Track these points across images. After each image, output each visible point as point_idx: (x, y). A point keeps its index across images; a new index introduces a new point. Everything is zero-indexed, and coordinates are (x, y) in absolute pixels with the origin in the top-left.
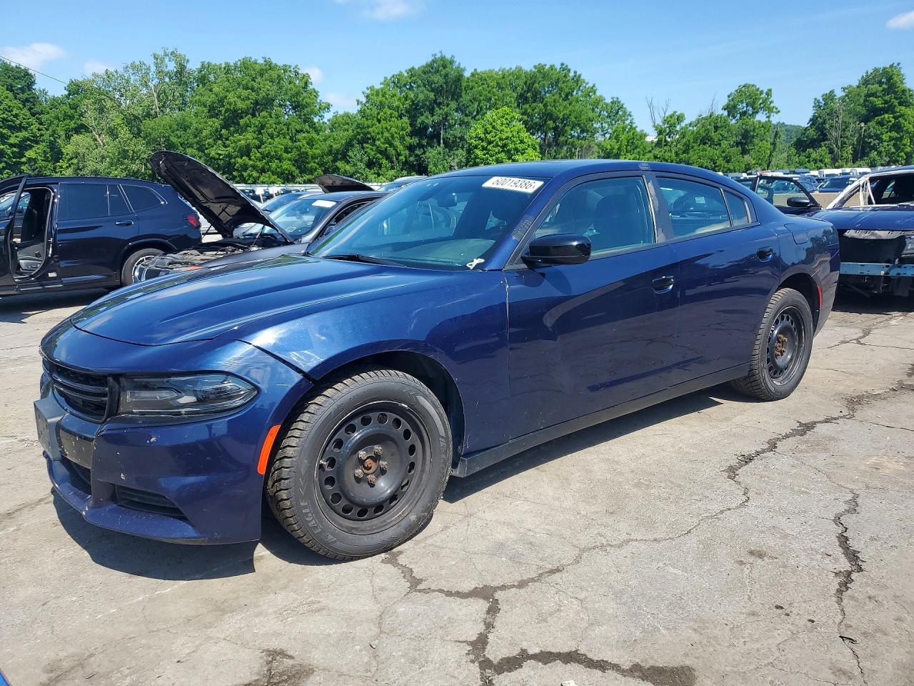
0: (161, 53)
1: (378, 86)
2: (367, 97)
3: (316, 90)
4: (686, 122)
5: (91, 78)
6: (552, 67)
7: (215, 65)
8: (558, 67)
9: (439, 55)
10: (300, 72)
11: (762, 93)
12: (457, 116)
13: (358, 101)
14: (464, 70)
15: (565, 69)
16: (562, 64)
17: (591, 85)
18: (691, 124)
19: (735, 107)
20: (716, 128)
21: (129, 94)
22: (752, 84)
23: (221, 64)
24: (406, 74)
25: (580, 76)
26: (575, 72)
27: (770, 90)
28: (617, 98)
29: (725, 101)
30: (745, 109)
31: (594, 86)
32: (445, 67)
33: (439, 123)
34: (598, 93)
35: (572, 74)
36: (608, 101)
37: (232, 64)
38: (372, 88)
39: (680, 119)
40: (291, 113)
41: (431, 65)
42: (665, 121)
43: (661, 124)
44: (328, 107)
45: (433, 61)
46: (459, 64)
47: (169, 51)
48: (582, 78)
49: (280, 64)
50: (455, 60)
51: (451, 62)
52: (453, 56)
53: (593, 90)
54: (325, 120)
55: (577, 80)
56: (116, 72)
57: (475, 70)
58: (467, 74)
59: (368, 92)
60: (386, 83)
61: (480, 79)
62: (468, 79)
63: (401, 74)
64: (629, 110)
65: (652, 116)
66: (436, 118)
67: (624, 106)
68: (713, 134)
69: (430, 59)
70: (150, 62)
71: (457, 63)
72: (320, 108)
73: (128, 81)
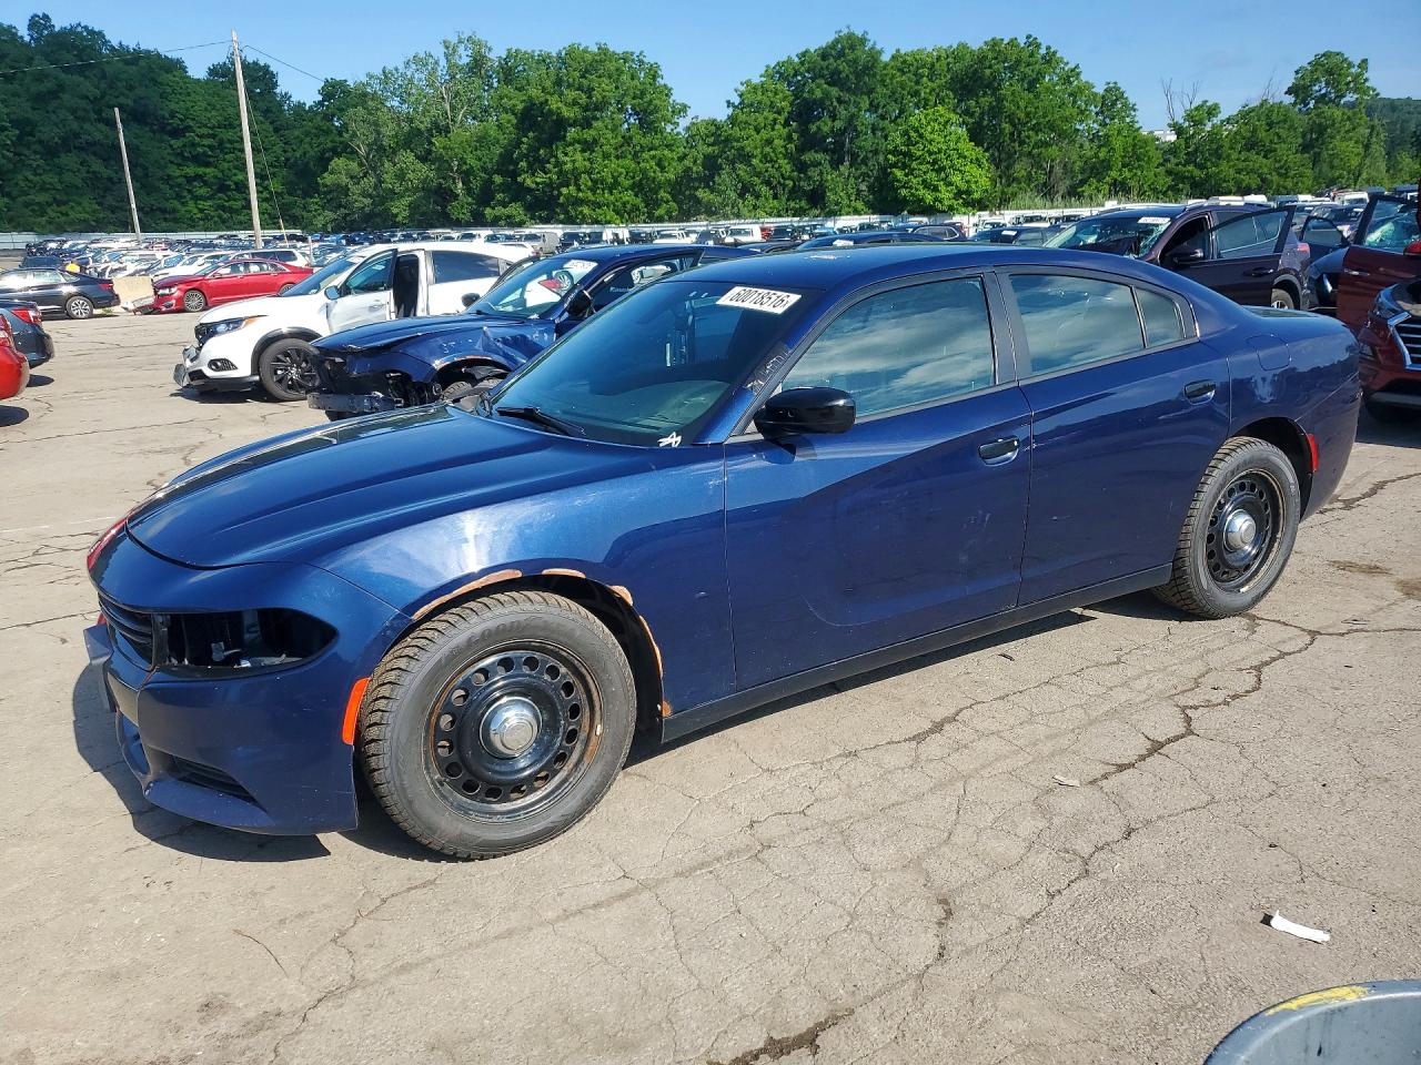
0: (454, 40)
1: (756, 80)
2: (741, 96)
3: (669, 86)
4: (1223, 116)
5: (364, 79)
6: (1013, 43)
7: (526, 53)
8: (1022, 41)
9: (845, 31)
10: (645, 60)
11: (1350, 65)
12: (869, 118)
13: (728, 102)
14: (880, 52)
15: (1033, 43)
16: (1028, 37)
17: (1072, 66)
18: (1229, 119)
19: (1306, 88)
20: (1270, 125)
21: (412, 99)
22: (1338, 51)
23: (533, 51)
24: (796, 60)
25: (1055, 53)
26: (1048, 48)
27: (1365, 61)
28: (1115, 83)
29: (1290, 81)
30: (1323, 91)
31: (1077, 66)
32: (852, 48)
33: (843, 132)
34: (1083, 78)
35: (1043, 51)
36: (1100, 89)
37: (554, 55)
38: (748, 83)
39: (1212, 111)
40: (632, 120)
41: (833, 46)
42: (1189, 117)
43: (1181, 121)
44: (684, 108)
45: (837, 41)
46: (875, 43)
47: (465, 36)
48: (1058, 55)
49: (620, 51)
50: (868, 37)
51: (863, 41)
52: (866, 32)
53: (1075, 72)
54: (680, 129)
55: (1050, 59)
56: (396, 69)
57: (898, 51)
58: (885, 58)
59: (743, 88)
60: (768, 74)
61: (903, 64)
62: (886, 65)
63: (789, 61)
64: (1132, 100)
65: (1170, 109)
66: (839, 124)
67: (1125, 95)
68: (1262, 134)
69: (831, 38)
70: (439, 53)
71: (871, 43)
72: (673, 112)
73: (411, 81)
